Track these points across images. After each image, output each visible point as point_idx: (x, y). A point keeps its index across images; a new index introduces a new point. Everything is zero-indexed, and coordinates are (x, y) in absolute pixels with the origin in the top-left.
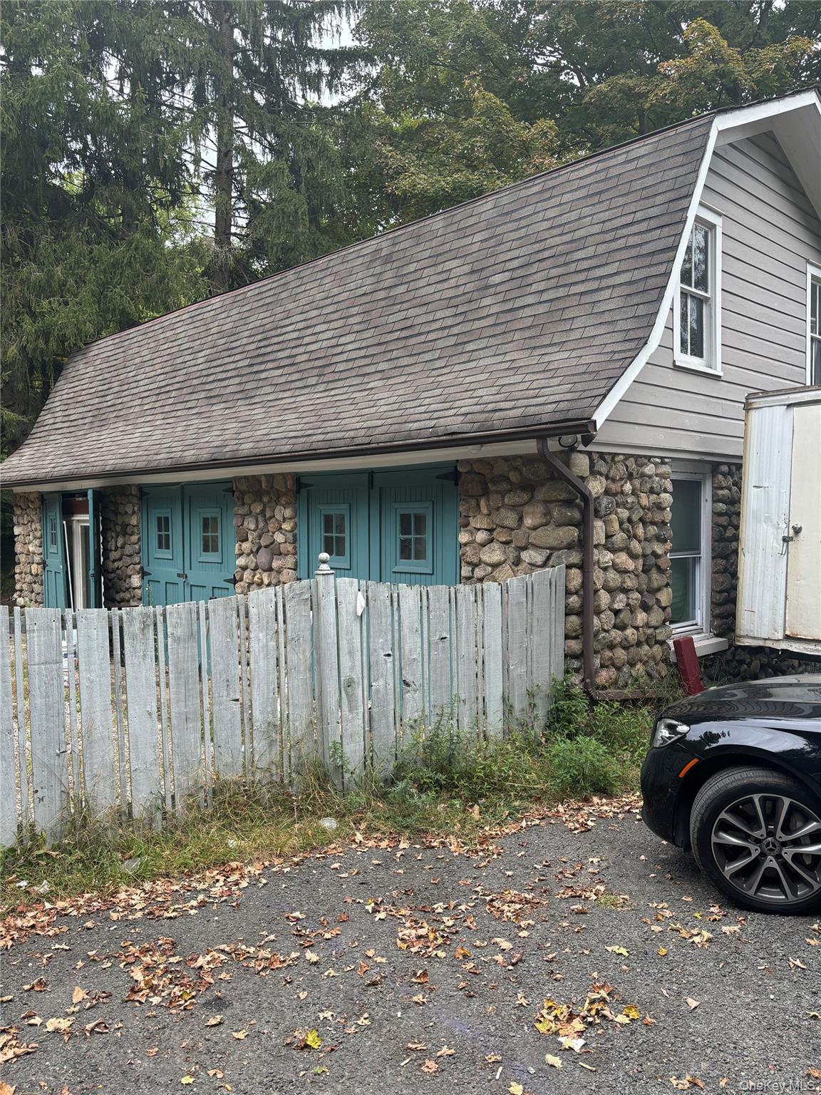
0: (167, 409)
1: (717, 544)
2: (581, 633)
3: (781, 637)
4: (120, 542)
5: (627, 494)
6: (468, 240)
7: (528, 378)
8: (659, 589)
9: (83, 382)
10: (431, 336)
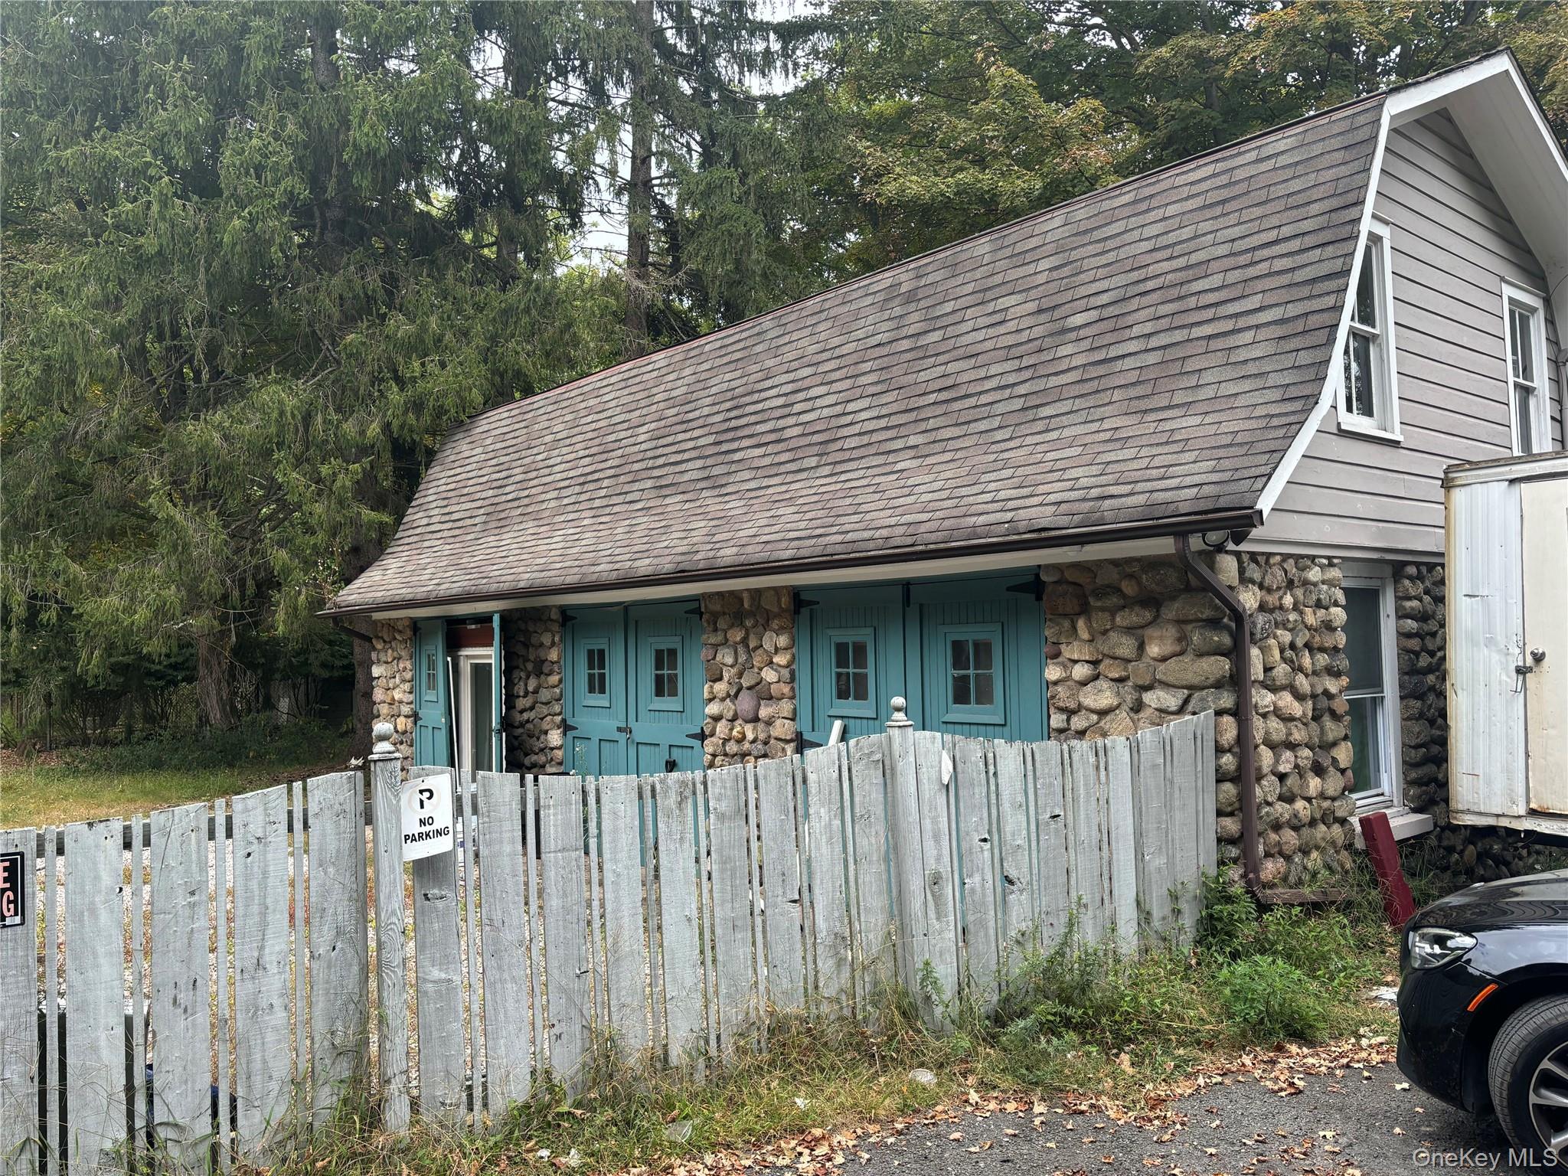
0: (597, 503)
1: (1406, 677)
2: (1240, 807)
3: (1522, 811)
4: (532, 684)
5: (1287, 610)
6: (1031, 269)
7: (1144, 452)
8: (1334, 744)
9: (468, 468)
10: (984, 399)
